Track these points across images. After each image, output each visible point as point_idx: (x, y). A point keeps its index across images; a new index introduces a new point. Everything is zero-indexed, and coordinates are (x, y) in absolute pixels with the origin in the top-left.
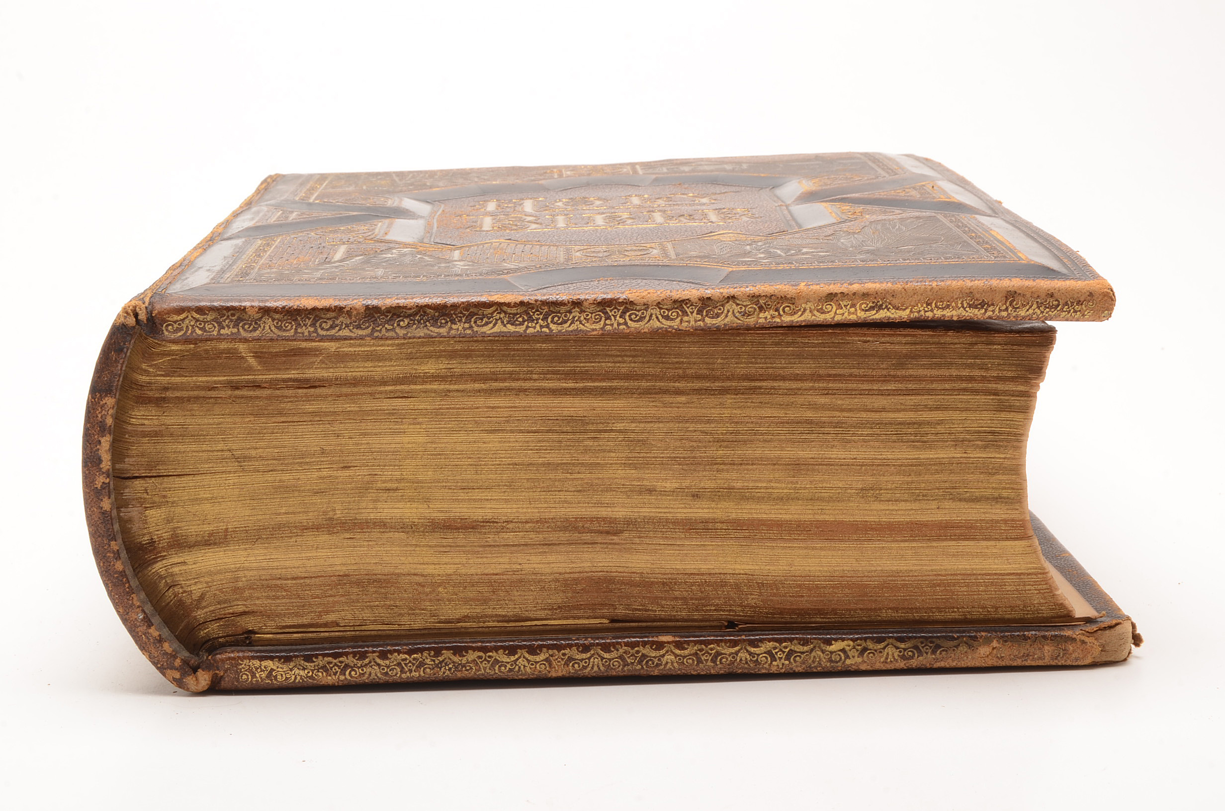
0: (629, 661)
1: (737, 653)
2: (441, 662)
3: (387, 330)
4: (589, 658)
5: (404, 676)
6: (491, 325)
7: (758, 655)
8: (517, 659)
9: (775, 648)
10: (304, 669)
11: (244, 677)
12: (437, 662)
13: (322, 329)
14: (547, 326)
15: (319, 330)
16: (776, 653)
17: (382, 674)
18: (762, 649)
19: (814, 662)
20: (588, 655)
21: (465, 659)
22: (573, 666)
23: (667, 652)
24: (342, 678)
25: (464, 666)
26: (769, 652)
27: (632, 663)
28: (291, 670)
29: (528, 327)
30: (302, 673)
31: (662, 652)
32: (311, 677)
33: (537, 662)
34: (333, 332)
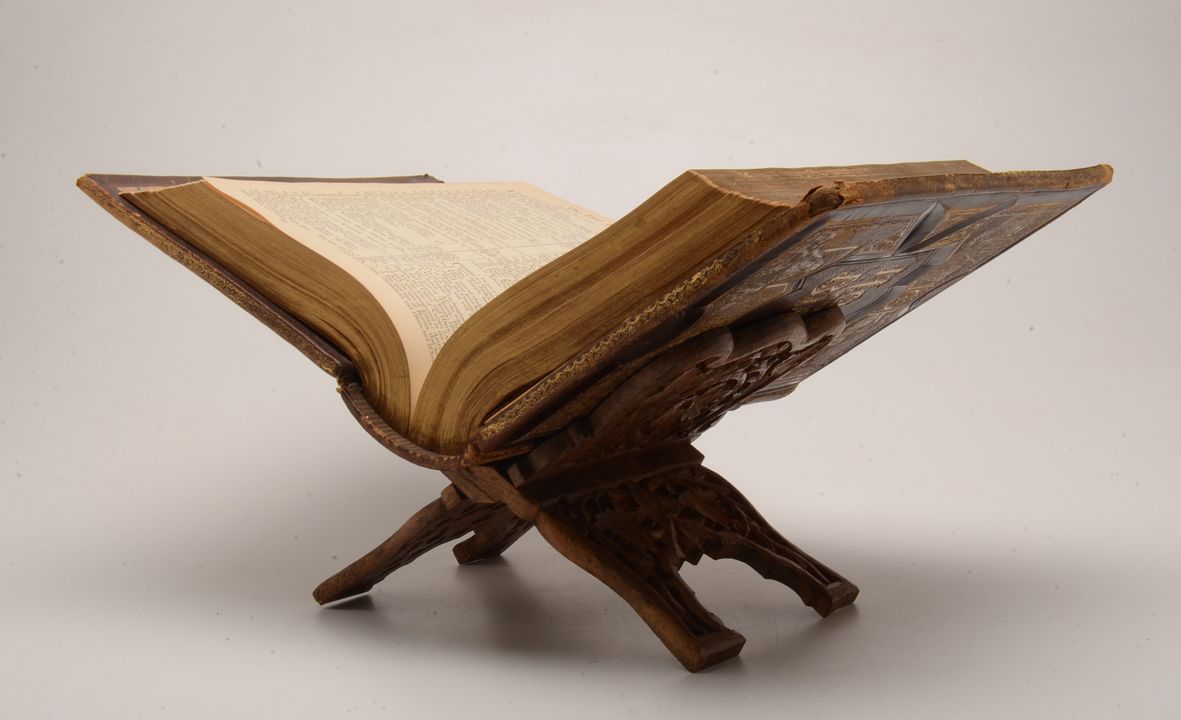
0: (616, 340)
1: (656, 309)
2: (548, 386)
3: (271, 316)
4: (601, 349)
5: (539, 402)
6: (241, 296)
7: (665, 304)
8: (575, 367)
9: (670, 296)
10: (503, 421)
11: (484, 438)
12: (547, 387)
13: (289, 331)
14: (226, 283)
15: (290, 331)
16: (672, 298)
17: (530, 406)
18: (666, 300)
19: (688, 293)
20: (600, 347)
21: (556, 379)
22: (597, 356)
23: (629, 326)
24: (518, 417)
25: (557, 383)
26: (669, 300)
27: (618, 340)
28: (499, 425)
29: (232, 287)
30: (503, 424)
31: (627, 327)
32: (507, 424)
33: (583, 363)
34: (287, 328)
